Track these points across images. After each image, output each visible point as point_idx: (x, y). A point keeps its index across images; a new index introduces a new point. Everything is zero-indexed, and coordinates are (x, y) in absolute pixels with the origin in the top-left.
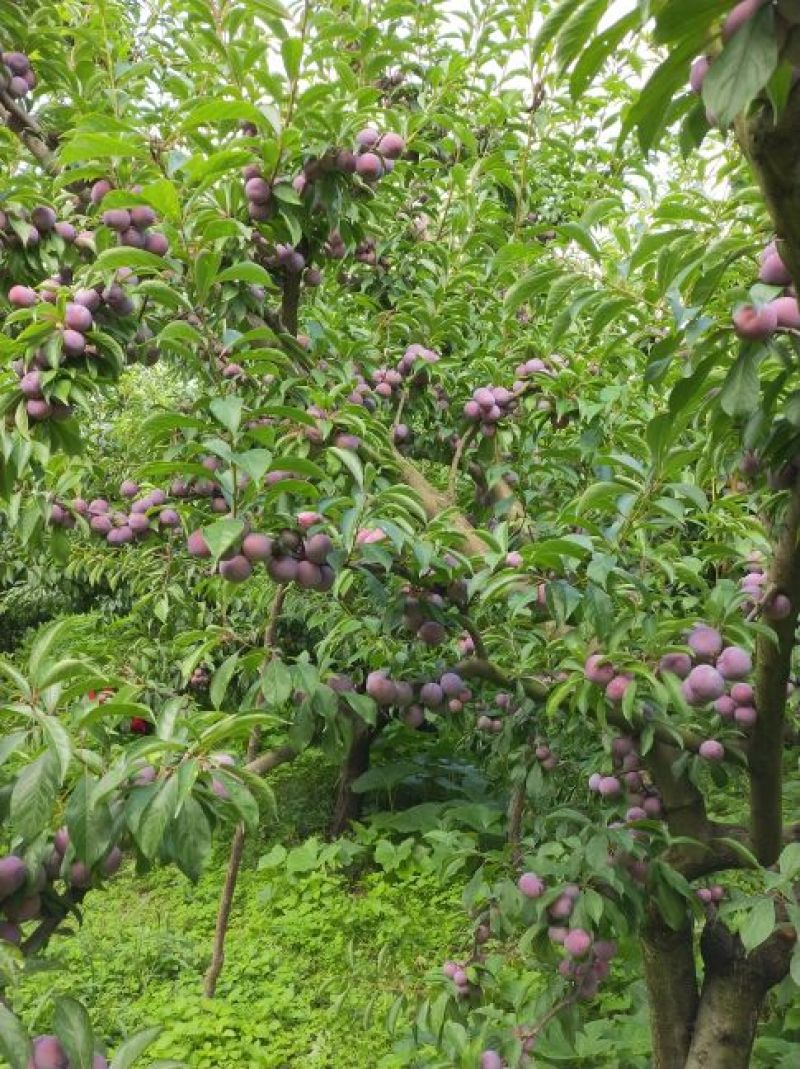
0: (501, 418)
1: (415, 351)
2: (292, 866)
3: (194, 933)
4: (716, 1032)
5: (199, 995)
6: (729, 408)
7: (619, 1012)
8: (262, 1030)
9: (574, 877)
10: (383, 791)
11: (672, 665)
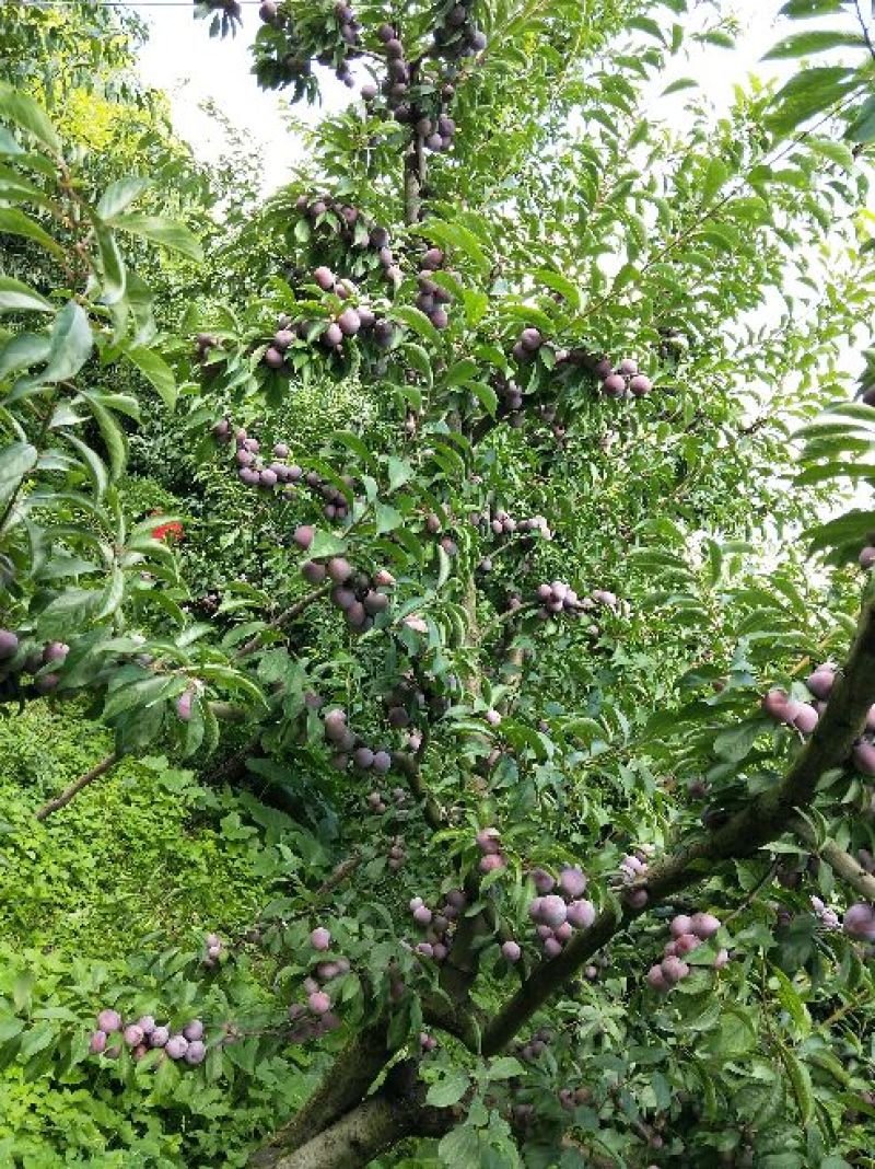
0: (558, 613)
1: (539, 521)
2: (163, 779)
3: (62, 767)
4: (352, 1134)
5: (33, 811)
6: (718, 747)
7: (296, 1063)
8: (54, 871)
9: (352, 957)
10: (265, 780)
11: (539, 878)
